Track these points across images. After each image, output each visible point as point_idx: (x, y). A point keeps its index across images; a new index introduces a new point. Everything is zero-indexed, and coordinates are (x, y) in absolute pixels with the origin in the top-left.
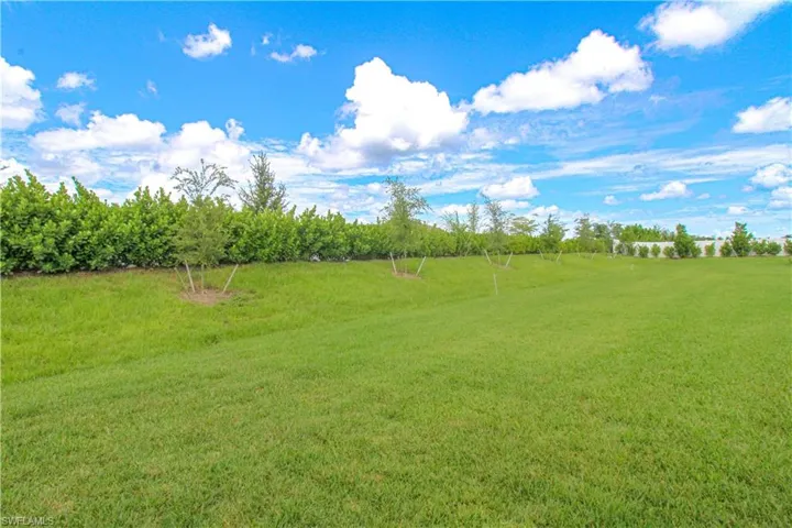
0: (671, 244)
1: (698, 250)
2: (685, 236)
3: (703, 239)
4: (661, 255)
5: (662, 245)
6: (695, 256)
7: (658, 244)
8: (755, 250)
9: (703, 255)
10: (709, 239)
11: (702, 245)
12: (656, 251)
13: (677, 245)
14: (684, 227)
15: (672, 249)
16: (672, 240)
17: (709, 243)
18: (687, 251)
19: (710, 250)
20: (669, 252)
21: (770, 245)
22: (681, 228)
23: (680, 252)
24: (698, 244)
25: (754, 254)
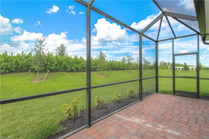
0: (183, 67)
1: (190, 69)
2: (186, 66)
3: (191, 66)
4: (180, 70)
5: (181, 68)
6: (189, 70)
7: (180, 67)
8: (203, 69)
9: (191, 70)
10: (192, 66)
11: (190, 68)
12: (179, 69)
13: (184, 67)
14: (186, 63)
15: (183, 69)
16: (183, 66)
17: (192, 67)
18: (187, 69)
19: (192, 69)
20: (182, 69)
21: (207, 68)
22: (185, 64)
23: (185, 69)
24: (189, 67)
25: (203, 70)
